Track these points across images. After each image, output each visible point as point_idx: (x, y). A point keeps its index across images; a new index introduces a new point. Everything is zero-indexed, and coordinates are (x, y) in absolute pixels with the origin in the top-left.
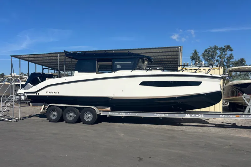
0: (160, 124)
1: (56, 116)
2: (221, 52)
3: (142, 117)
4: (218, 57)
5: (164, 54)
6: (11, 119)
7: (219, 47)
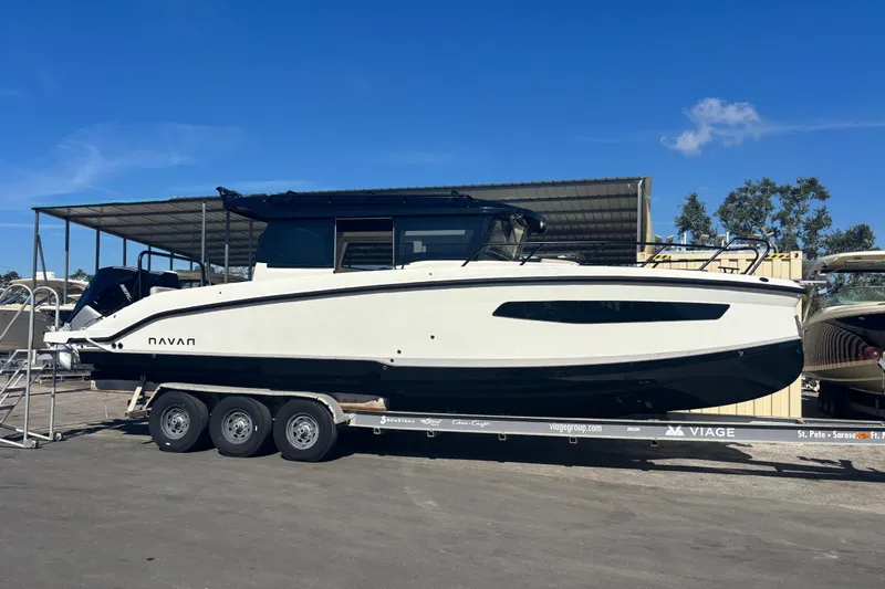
0: (568, 463)
1: (185, 430)
2: (785, 204)
3: (502, 436)
4: (774, 219)
5: (586, 204)
6: (19, 438)
7: (778, 186)
